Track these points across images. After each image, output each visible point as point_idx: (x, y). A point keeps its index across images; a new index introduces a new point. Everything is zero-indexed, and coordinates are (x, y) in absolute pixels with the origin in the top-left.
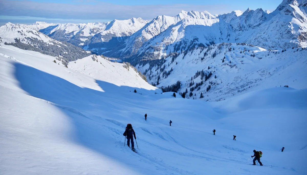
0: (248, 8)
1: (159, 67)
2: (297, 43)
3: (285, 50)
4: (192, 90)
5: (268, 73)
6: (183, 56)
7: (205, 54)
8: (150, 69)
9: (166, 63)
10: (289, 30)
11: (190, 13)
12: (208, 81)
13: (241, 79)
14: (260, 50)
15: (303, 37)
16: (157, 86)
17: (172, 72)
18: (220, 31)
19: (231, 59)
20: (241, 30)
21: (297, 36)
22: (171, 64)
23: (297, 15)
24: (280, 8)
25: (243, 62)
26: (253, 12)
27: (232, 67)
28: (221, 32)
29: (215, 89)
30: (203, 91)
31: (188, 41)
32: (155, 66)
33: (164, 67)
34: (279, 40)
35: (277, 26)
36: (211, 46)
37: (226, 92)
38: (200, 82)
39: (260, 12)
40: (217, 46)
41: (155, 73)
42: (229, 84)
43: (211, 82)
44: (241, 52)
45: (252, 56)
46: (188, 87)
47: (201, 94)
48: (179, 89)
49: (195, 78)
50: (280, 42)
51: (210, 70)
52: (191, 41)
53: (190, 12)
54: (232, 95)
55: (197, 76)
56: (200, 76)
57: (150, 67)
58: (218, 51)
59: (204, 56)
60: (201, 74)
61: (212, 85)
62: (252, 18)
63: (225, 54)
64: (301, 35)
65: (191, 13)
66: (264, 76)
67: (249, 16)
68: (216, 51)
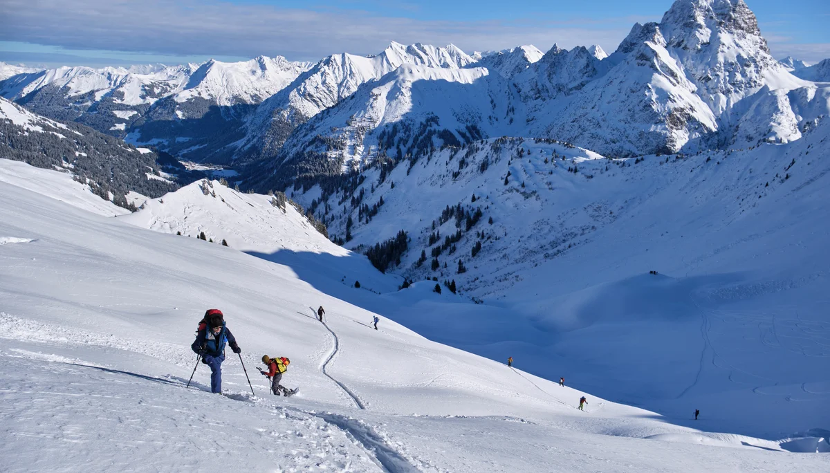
0: (555, 45)
1: (348, 194)
2: (664, 132)
3: (642, 159)
4: (437, 252)
5: (609, 213)
6: (409, 166)
7: (463, 163)
8: (324, 198)
9: (366, 185)
10: (648, 102)
11: (414, 50)
12: (473, 232)
13: (549, 227)
14: (587, 156)
15: (678, 119)
16: (346, 244)
17: (383, 207)
18: (490, 100)
19: (524, 177)
20: (539, 97)
21: (665, 116)
22: (377, 187)
23: (664, 66)
24: (626, 47)
25: (553, 186)
26: (565, 53)
27: (526, 196)
28: (492, 102)
29: (491, 252)
30: (463, 256)
31: (412, 123)
32: (337, 193)
33: (362, 193)
34: (627, 125)
35: (620, 92)
36: (475, 144)
37: (518, 257)
38: (455, 234)
39: (581, 56)
40: (489, 143)
41: (337, 209)
42: (523, 239)
43: (480, 232)
44: (546, 162)
45: (572, 171)
46: (426, 246)
47: (460, 263)
48: (404, 251)
49: (441, 224)
50: (629, 131)
51: (476, 204)
52: (421, 123)
53: (414, 46)
54: (533, 264)
55: (446, 220)
56: (453, 218)
57: (324, 193)
58: (492, 157)
59: (459, 169)
60: (455, 213)
61: (484, 240)
62: (564, 69)
63: (509, 164)
64: (673, 115)
65: (415, 48)
66: (600, 219)
67: (556, 64)
68: (487, 156)
